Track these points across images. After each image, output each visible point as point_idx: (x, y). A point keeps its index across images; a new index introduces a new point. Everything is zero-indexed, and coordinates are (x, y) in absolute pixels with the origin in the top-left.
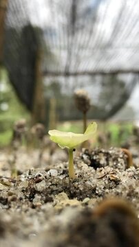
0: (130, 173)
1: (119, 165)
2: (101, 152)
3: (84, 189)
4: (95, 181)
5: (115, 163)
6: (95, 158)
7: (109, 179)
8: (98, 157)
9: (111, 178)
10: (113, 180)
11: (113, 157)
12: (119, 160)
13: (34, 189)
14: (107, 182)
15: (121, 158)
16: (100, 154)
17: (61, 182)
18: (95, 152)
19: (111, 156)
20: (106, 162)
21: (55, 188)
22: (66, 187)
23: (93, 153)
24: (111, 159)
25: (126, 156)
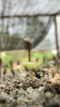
0: (55, 79)
1: (49, 76)
2: (40, 70)
3: (38, 85)
4: (41, 82)
5: (47, 76)
6: (38, 73)
7: (47, 82)
8: (39, 73)
9: (48, 81)
10: (48, 82)
11: (46, 73)
12: (49, 74)
13: (18, 86)
14: (46, 83)
15: (50, 73)
16: (40, 71)
17: (28, 83)
18: (37, 70)
19: (45, 72)
20: (43, 75)
21: (26, 85)
22: (31, 85)
23: (37, 71)
24: (45, 74)
25: (52, 72)
